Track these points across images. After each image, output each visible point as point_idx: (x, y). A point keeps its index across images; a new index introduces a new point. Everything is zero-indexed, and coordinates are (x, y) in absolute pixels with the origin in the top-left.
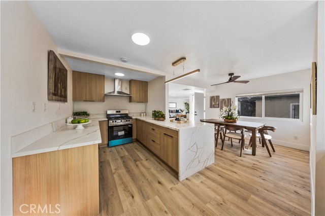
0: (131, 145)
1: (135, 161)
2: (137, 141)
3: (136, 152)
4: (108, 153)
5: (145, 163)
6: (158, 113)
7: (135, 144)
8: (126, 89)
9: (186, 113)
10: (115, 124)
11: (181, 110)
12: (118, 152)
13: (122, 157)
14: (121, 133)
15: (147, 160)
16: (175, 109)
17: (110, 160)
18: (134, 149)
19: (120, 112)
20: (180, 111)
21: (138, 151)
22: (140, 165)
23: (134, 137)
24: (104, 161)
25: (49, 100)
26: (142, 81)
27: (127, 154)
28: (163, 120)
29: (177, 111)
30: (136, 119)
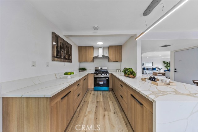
0: (108, 92)
1: (105, 110)
2: (112, 90)
3: (109, 100)
4: (91, 95)
5: (112, 115)
6: (128, 70)
7: (111, 93)
8: (106, 53)
9: (165, 71)
10: (97, 76)
11: (158, 68)
12: (97, 96)
13: (97, 102)
14: (101, 83)
15: (115, 113)
16: (151, 67)
17: (90, 102)
18: (108, 97)
19: (102, 68)
20: (156, 69)
21: (111, 100)
22: (107, 116)
23: (111, 86)
24: (86, 101)
25: (53, 60)
26: (117, 46)
27: (102, 100)
28: (133, 78)
29: (153, 69)
30: (112, 74)
